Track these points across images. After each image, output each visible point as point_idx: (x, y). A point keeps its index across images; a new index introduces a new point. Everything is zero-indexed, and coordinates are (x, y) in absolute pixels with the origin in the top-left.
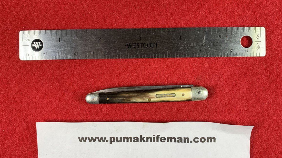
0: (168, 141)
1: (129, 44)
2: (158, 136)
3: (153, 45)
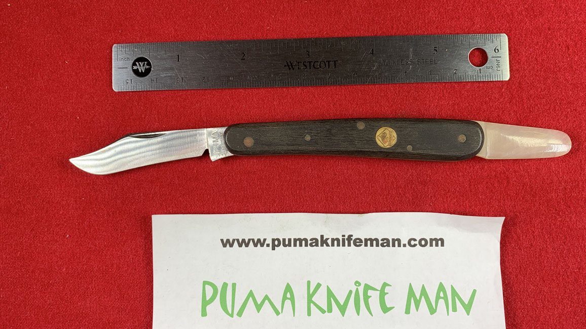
0: (366, 245)
1: (289, 64)
2: (350, 236)
3: (329, 63)
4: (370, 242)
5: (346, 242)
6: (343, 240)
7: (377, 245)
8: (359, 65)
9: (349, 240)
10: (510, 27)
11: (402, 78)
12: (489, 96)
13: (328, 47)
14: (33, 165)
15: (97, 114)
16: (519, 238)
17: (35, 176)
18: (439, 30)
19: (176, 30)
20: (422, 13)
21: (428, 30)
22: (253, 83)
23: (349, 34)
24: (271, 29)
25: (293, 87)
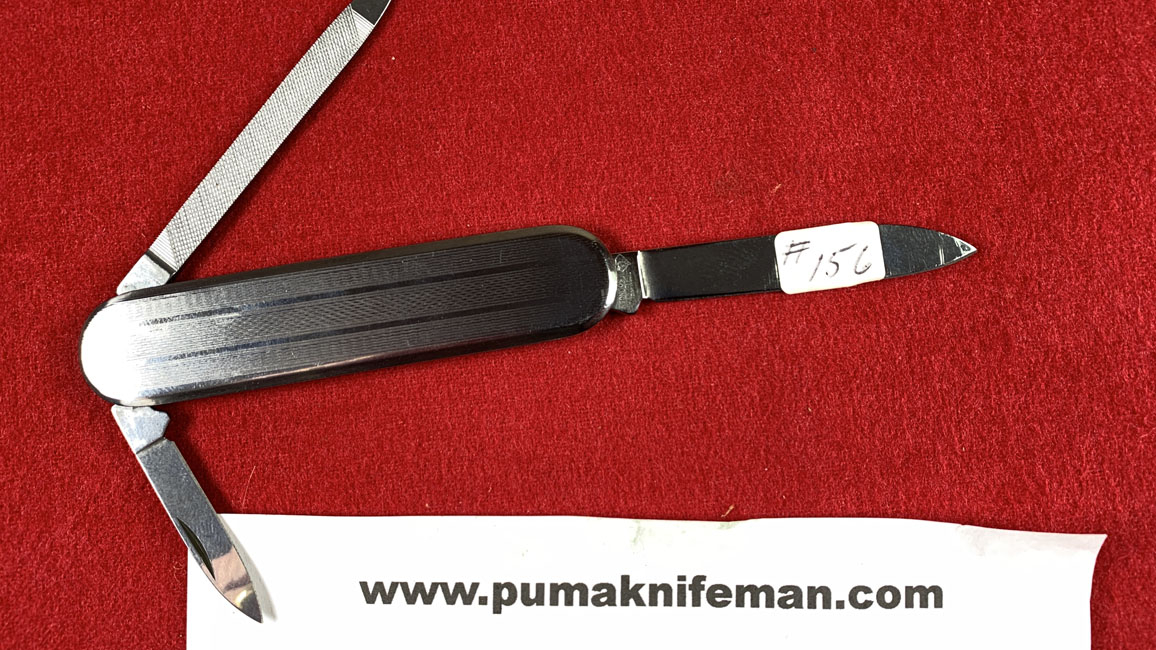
0: (740, 603)
2: (699, 579)
4: (750, 595)
5: (689, 594)
6: (681, 589)
7: (770, 604)
9: (697, 591)
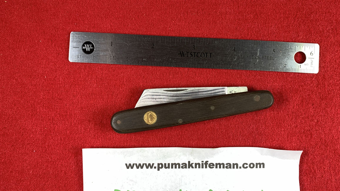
0: (216, 167)
1: (182, 53)
2: (207, 162)
3: (206, 55)
4: (219, 165)
5: (204, 165)
6: (202, 164)
7: (223, 168)
8: (226, 57)
9: (206, 165)
10: (321, 39)
11: (251, 67)
12: (304, 82)
13: (206, 44)
14: (15, 105)
15: (58, 76)
16: (315, 171)
17: (16, 112)
18: (277, 38)
19: (111, 26)
20: (267, 27)
21: (270, 38)
22: (158, 63)
23: (220, 36)
24: (172, 29)
25: (182, 68)
